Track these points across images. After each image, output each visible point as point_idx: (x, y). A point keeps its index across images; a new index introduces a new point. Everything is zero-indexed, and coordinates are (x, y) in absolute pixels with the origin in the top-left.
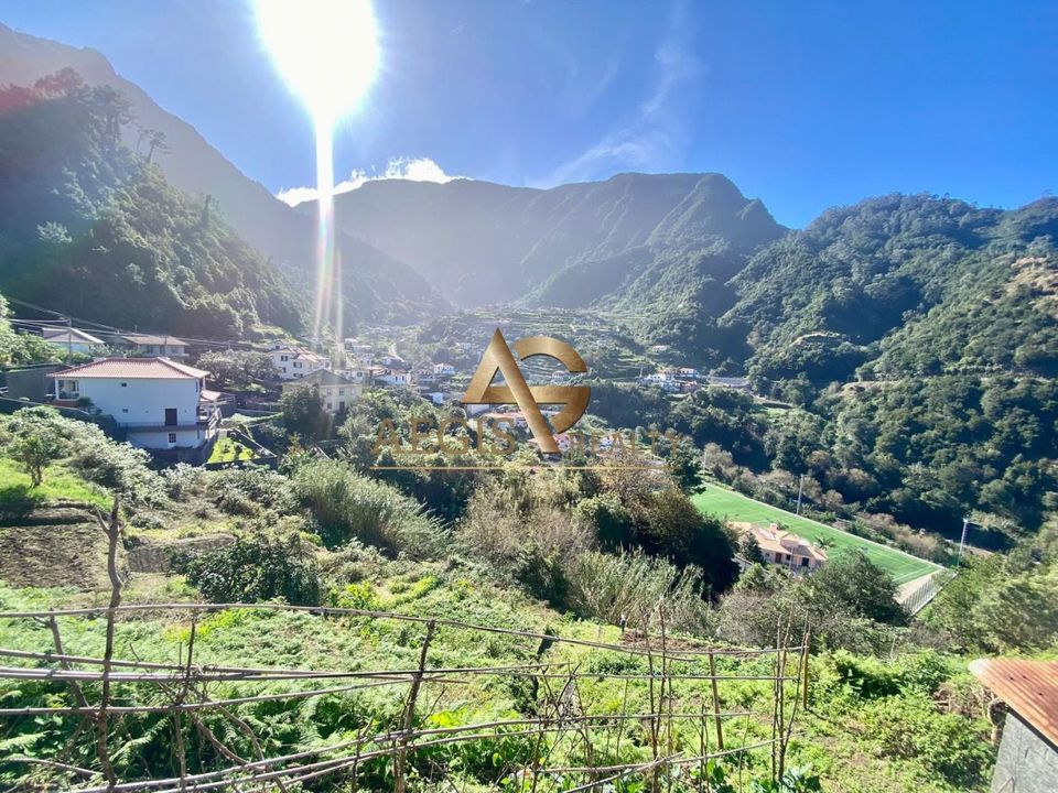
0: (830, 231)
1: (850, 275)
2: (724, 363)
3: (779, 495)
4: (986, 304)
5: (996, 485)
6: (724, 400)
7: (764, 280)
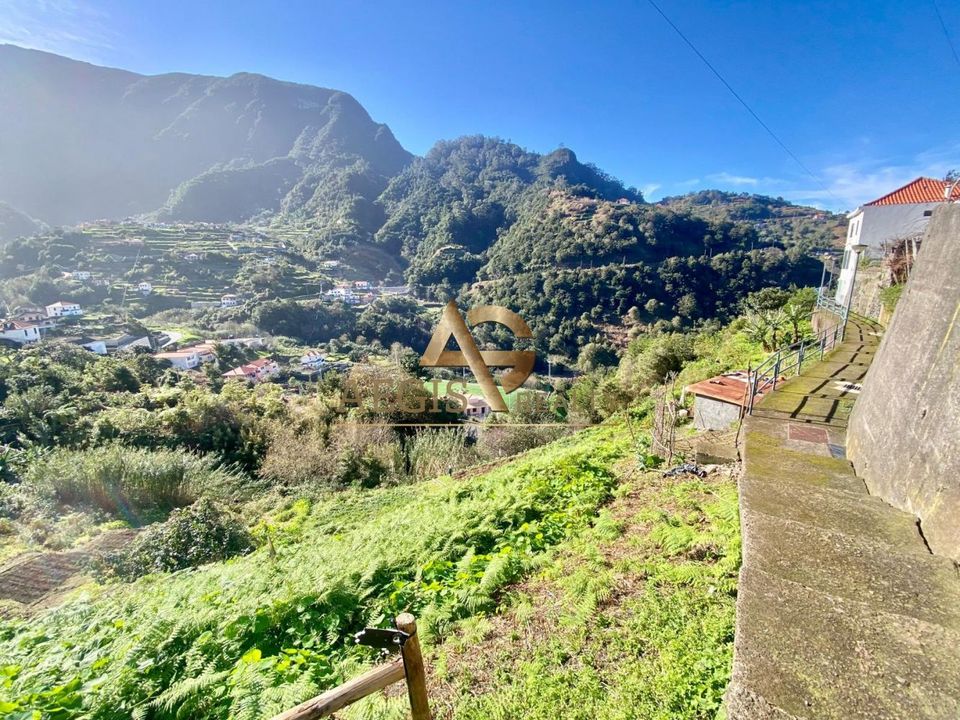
0: (443, 161)
1: (462, 200)
2: (388, 275)
3: (450, 372)
4: (540, 223)
5: (557, 337)
6: (397, 307)
7: (403, 200)
